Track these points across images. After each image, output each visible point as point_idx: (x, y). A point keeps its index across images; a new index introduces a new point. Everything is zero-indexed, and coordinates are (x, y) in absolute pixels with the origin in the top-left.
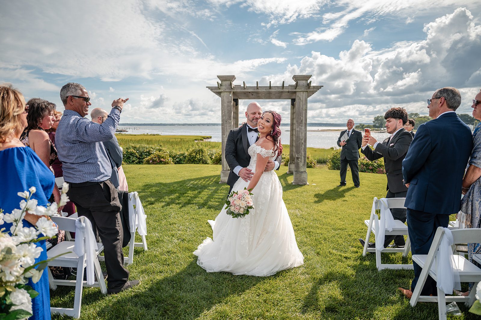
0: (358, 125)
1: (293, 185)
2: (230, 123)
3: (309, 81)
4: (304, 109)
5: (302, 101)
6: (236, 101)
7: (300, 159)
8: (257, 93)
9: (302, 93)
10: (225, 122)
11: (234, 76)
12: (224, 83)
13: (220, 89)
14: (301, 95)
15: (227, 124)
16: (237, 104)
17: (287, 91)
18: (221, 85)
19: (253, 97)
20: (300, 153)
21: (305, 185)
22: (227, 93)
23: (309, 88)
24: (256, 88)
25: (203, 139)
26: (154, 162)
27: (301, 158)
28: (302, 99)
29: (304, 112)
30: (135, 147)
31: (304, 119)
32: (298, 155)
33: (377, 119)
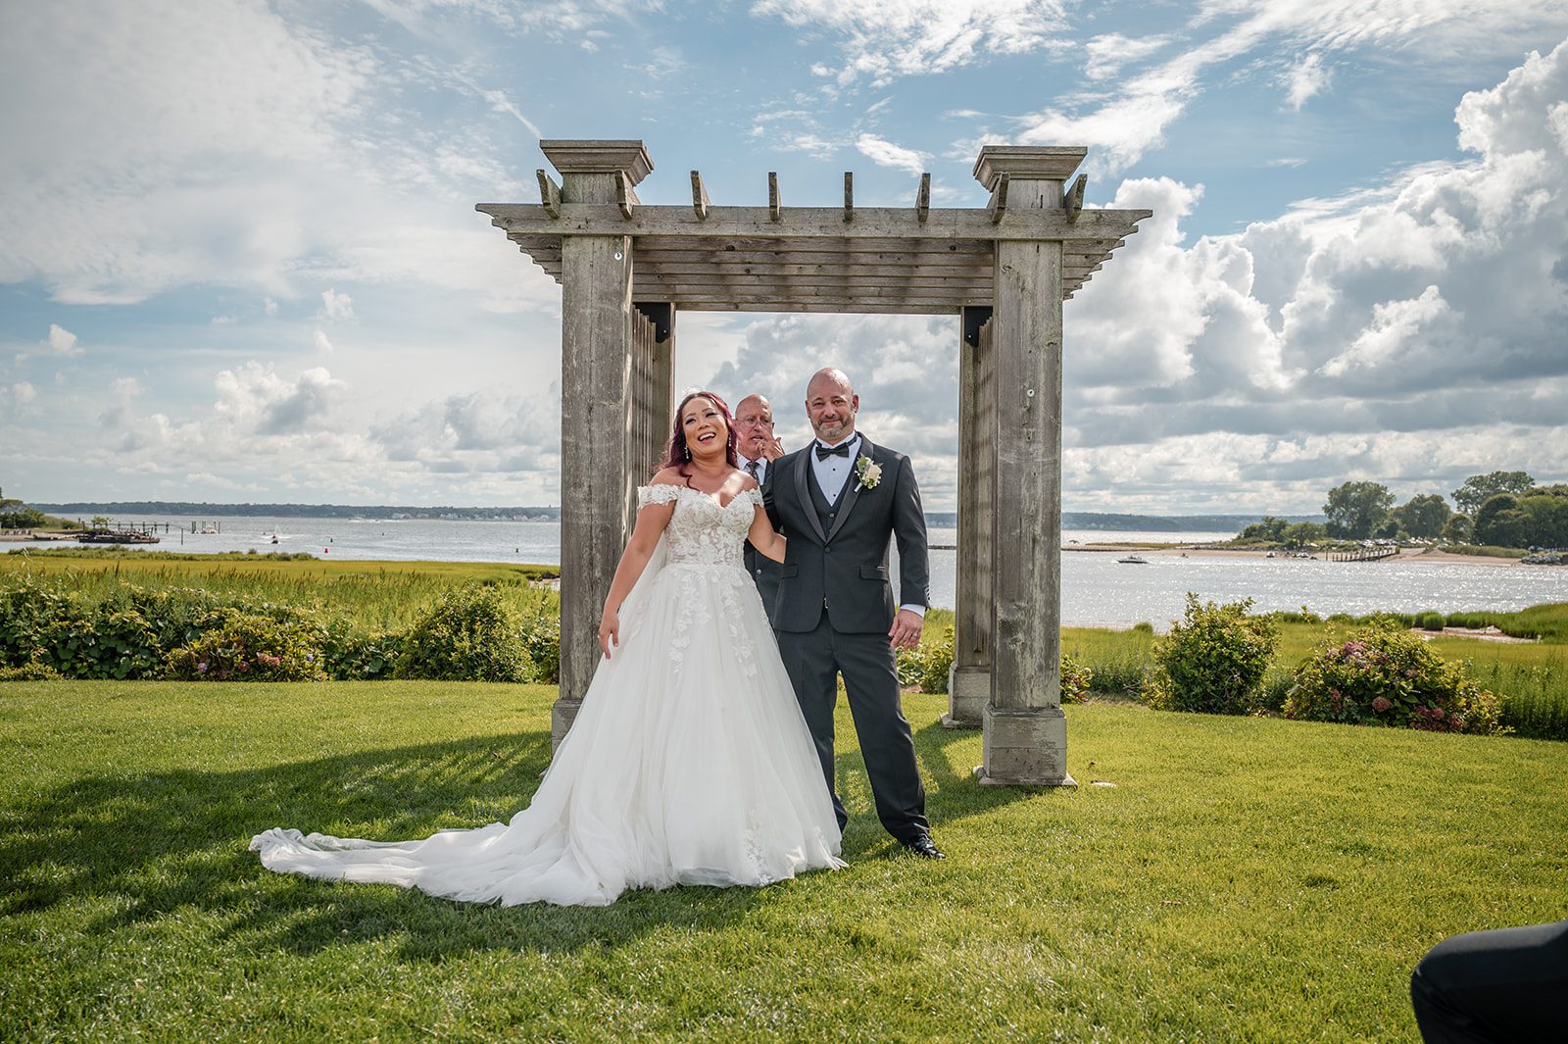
0: (1257, 524)
25: (523, 577)
30: (150, 602)
33: (1341, 498)
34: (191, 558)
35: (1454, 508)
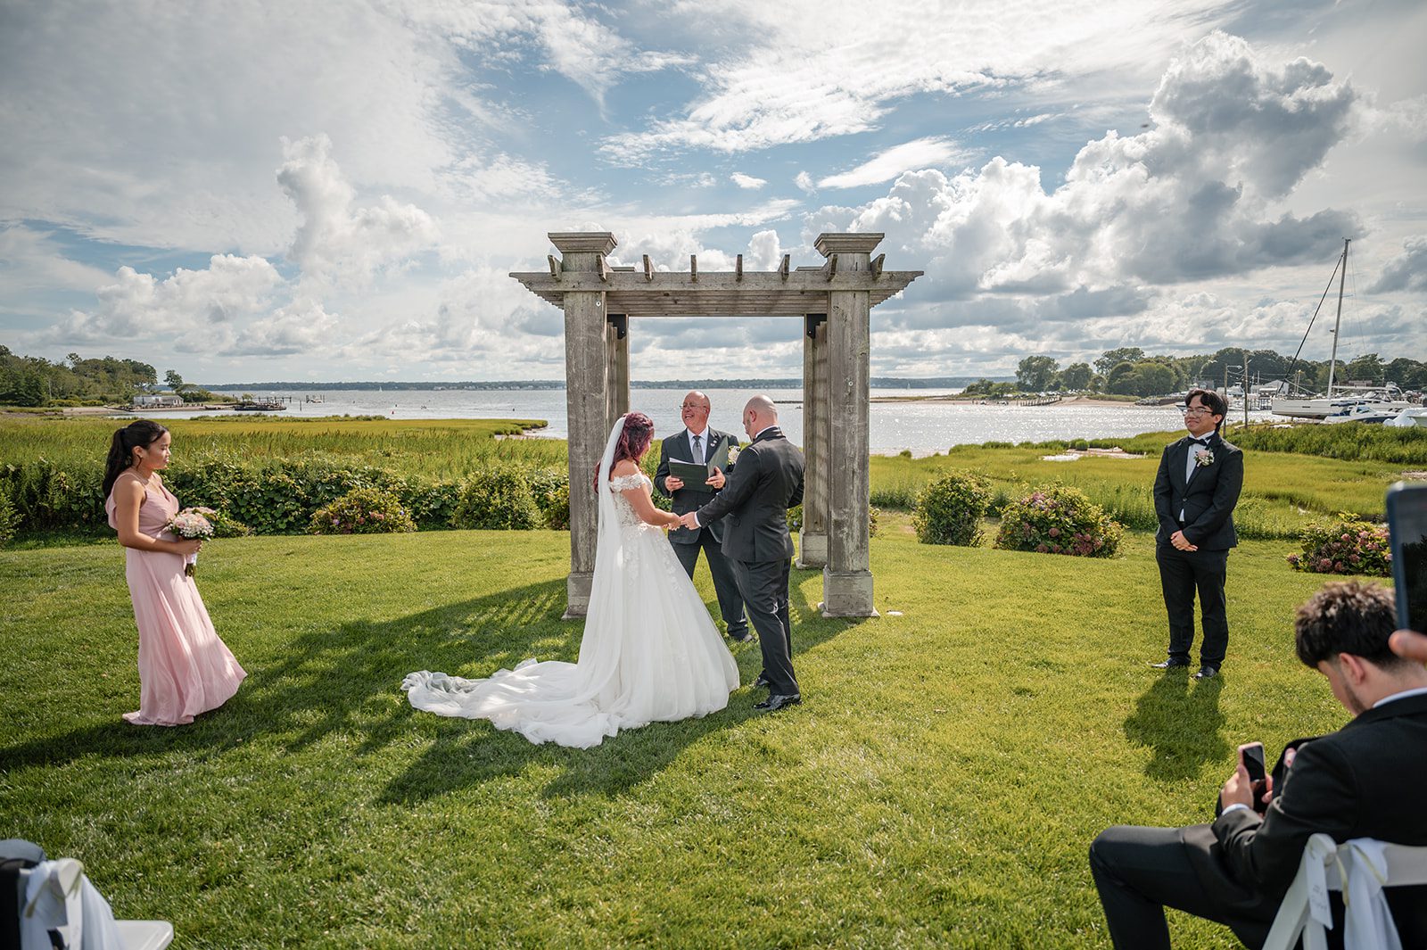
0: (975, 383)
1: (826, 619)
2: (599, 403)
3: (874, 256)
4: (858, 351)
5: (852, 325)
6: (618, 322)
7: (846, 529)
8: (694, 295)
9: (850, 295)
10: (580, 400)
11: (608, 236)
12: (576, 260)
13: (559, 281)
14: (845, 305)
15: (587, 407)
16: (622, 334)
17: (800, 288)
18: (563, 268)
19: (679, 308)
20: (845, 507)
21: (865, 617)
22: (586, 296)
23: (875, 280)
24: (689, 279)
25: (519, 428)
26: (347, 525)
27: (852, 524)
28: (849, 318)
29: (858, 361)
31: (857, 387)
32: (838, 514)
33: (1026, 366)
34: (308, 421)
35: (1095, 370)
